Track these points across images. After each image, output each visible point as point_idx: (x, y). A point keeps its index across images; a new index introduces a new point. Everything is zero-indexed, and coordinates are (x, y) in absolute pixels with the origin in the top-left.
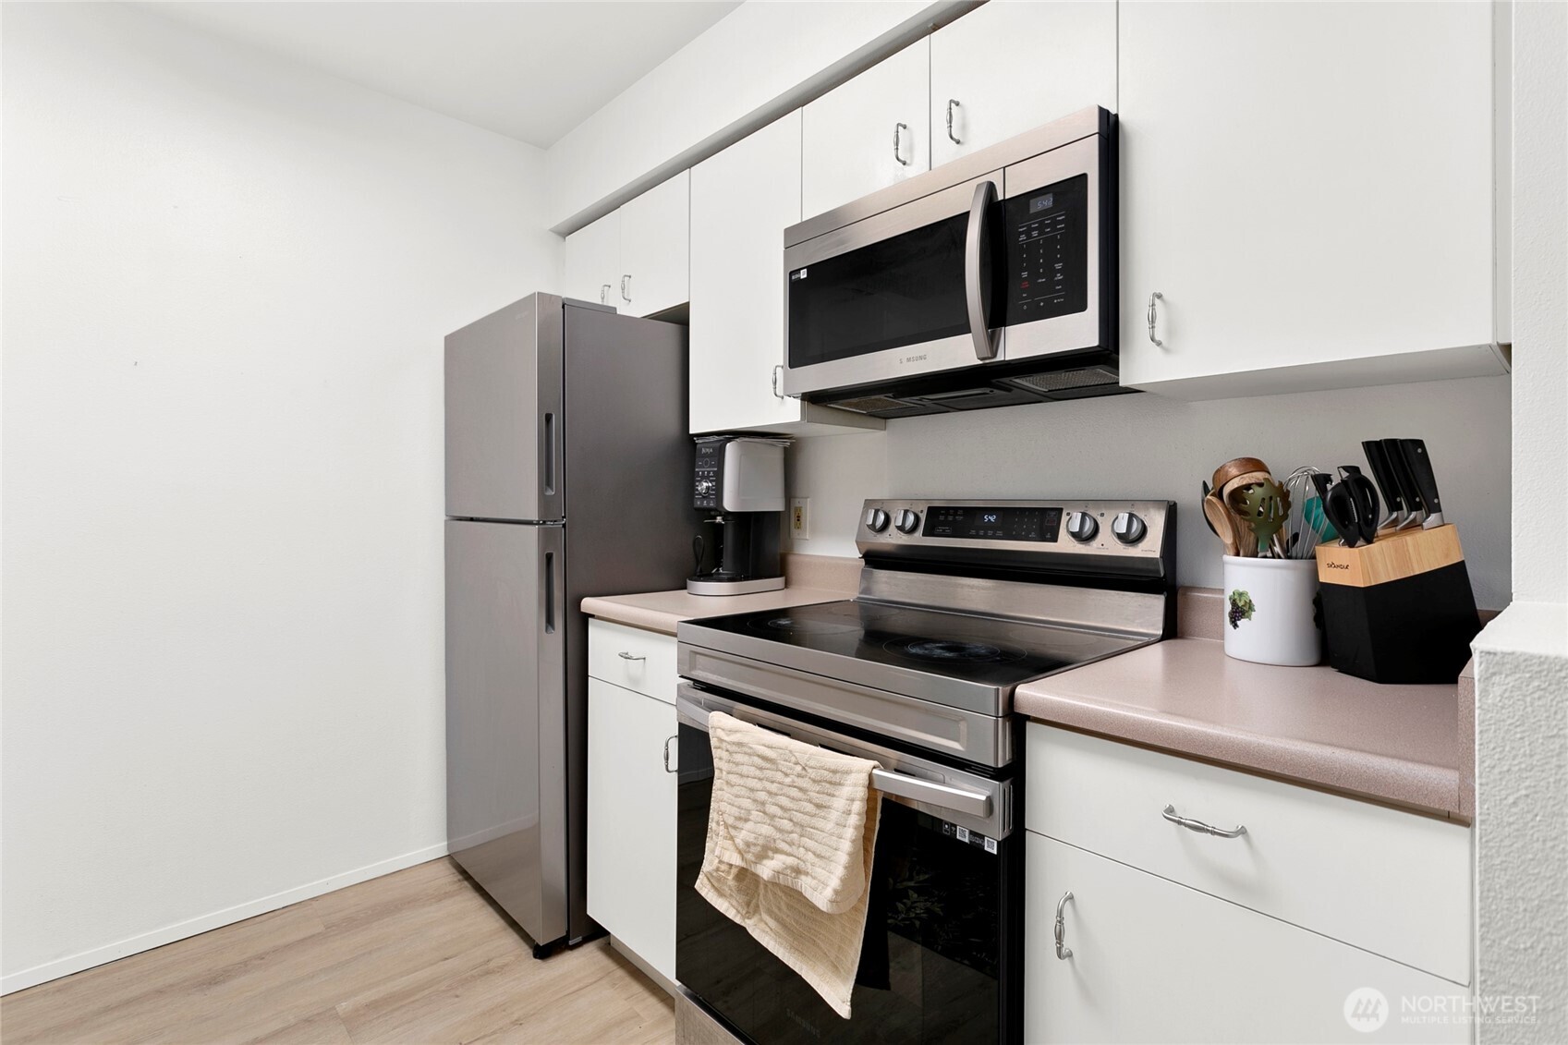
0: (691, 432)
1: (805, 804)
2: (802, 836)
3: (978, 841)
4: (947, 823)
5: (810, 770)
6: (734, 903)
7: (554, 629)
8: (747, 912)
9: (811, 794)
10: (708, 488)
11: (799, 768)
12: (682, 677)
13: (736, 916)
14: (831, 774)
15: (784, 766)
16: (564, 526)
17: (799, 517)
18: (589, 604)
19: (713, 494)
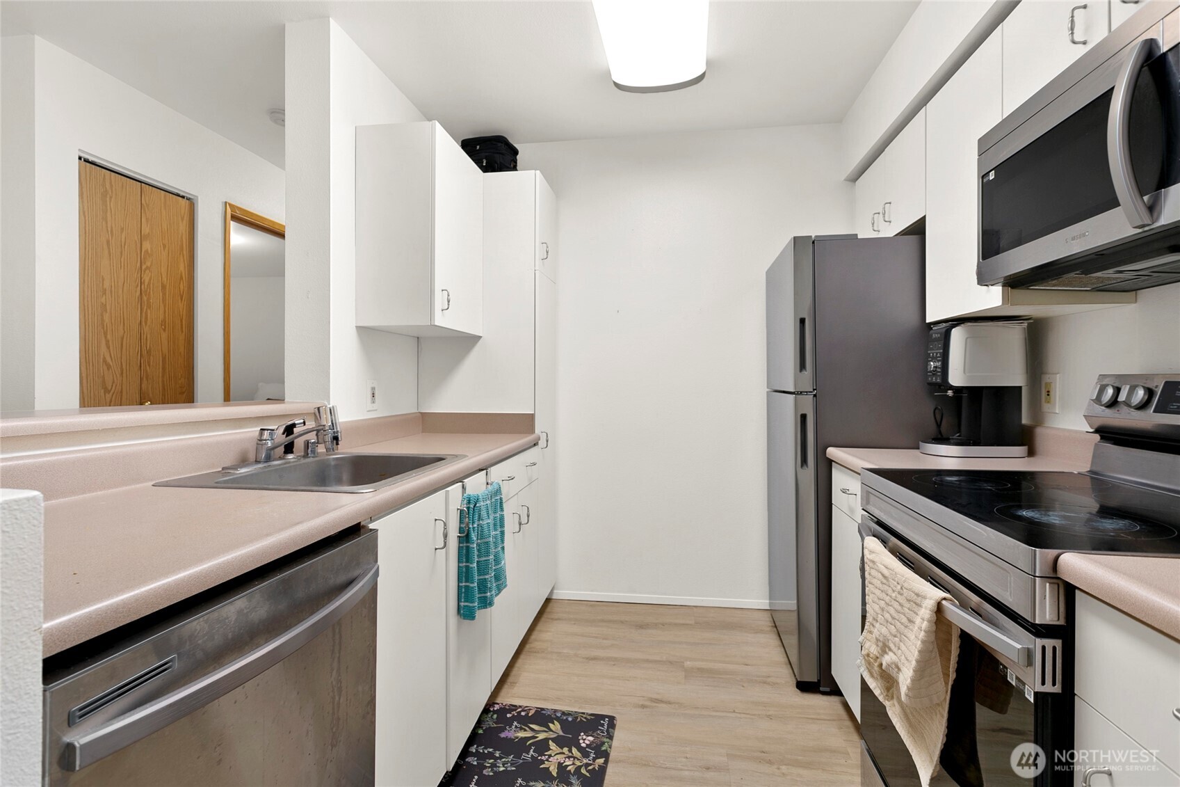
0: (927, 321)
1: (903, 616)
2: (901, 641)
3: (1022, 687)
4: (1002, 664)
5: (905, 590)
6: (879, 685)
7: (807, 467)
8: (887, 695)
9: (905, 609)
10: (935, 367)
11: (899, 587)
12: (863, 509)
13: (880, 695)
14: (915, 597)
15: (893, 583)
16: (815, 396)
17: (1048, 392)
18: (832, 452)
19: (939, 372)
